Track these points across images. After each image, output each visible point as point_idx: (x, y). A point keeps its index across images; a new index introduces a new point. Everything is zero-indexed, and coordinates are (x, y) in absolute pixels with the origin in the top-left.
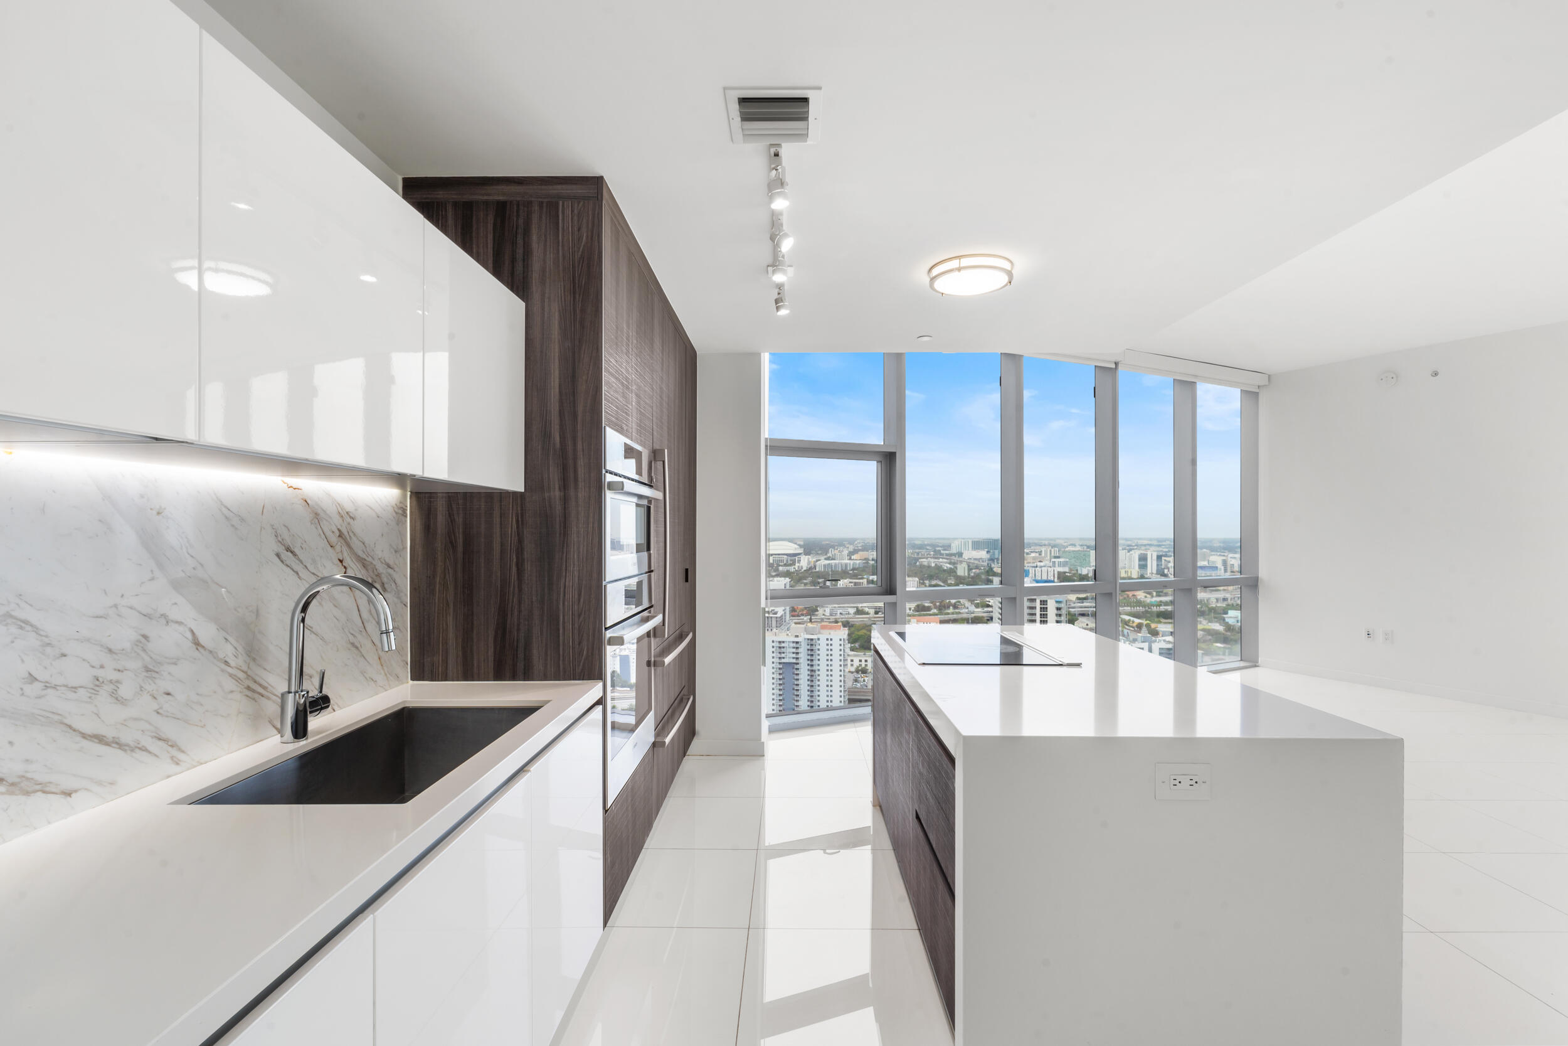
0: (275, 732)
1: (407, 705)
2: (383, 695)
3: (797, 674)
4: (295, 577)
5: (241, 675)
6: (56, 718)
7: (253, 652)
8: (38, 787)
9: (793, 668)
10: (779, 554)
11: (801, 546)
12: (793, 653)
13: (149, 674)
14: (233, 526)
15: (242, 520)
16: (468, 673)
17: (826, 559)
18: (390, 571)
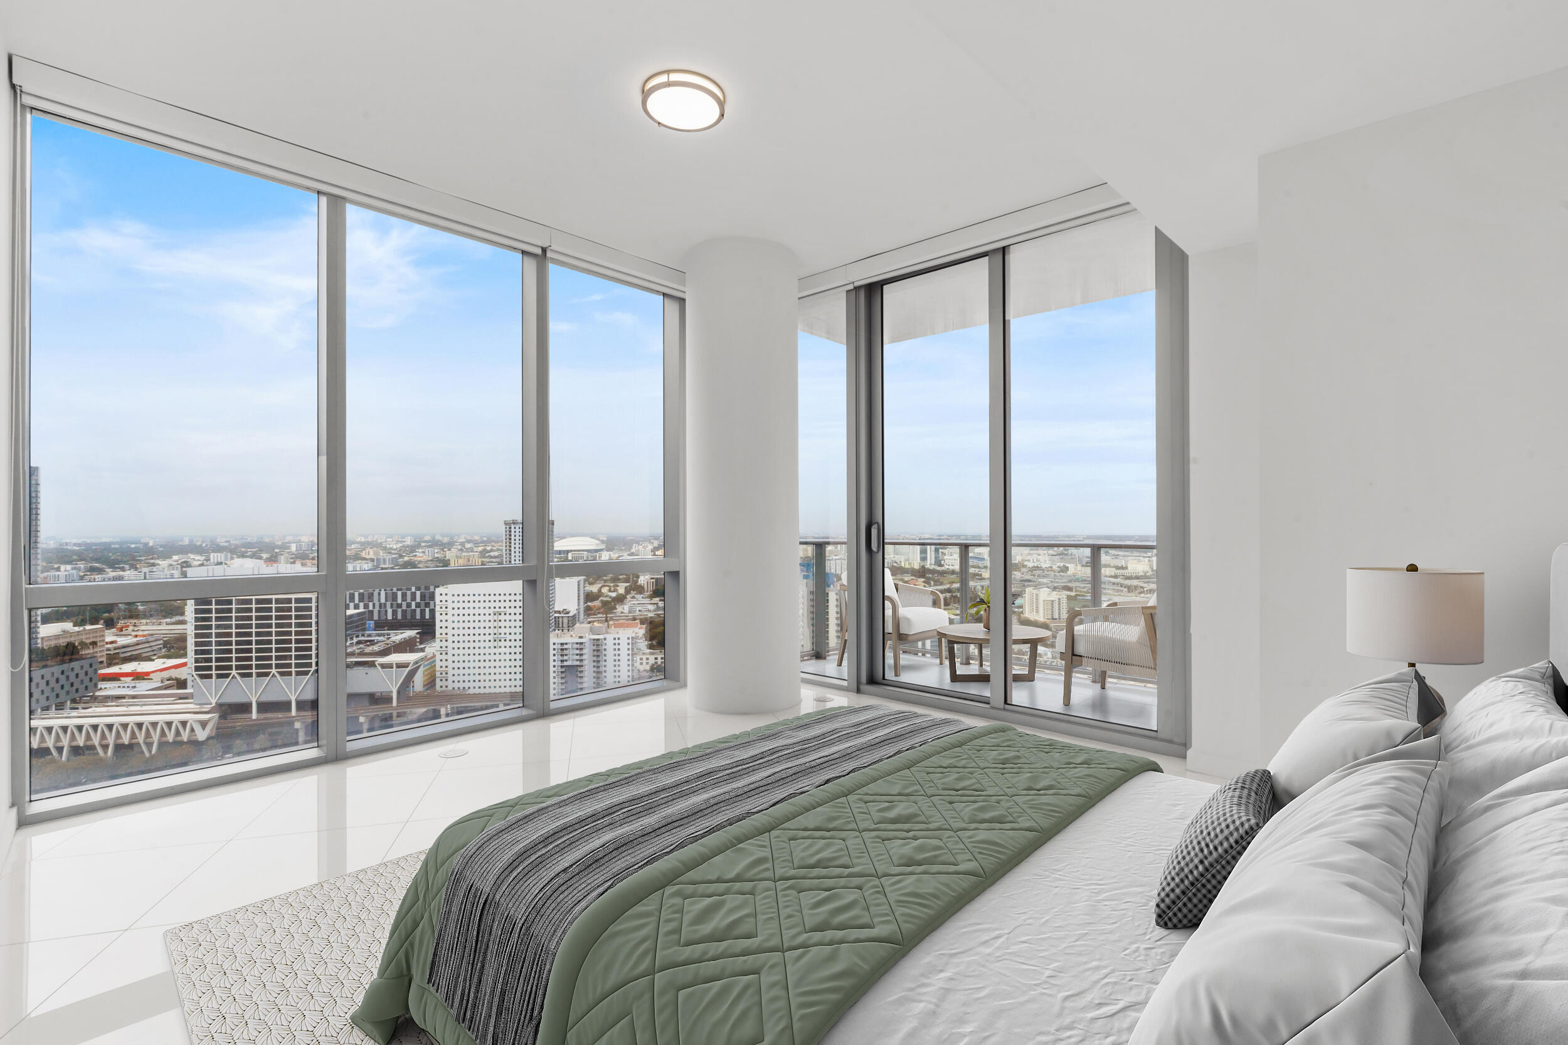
3: (582, 677)
9: (577, 671)
10: (579, 551)
11: (603, 542)
12: (577, 655)
17: (629, 555)
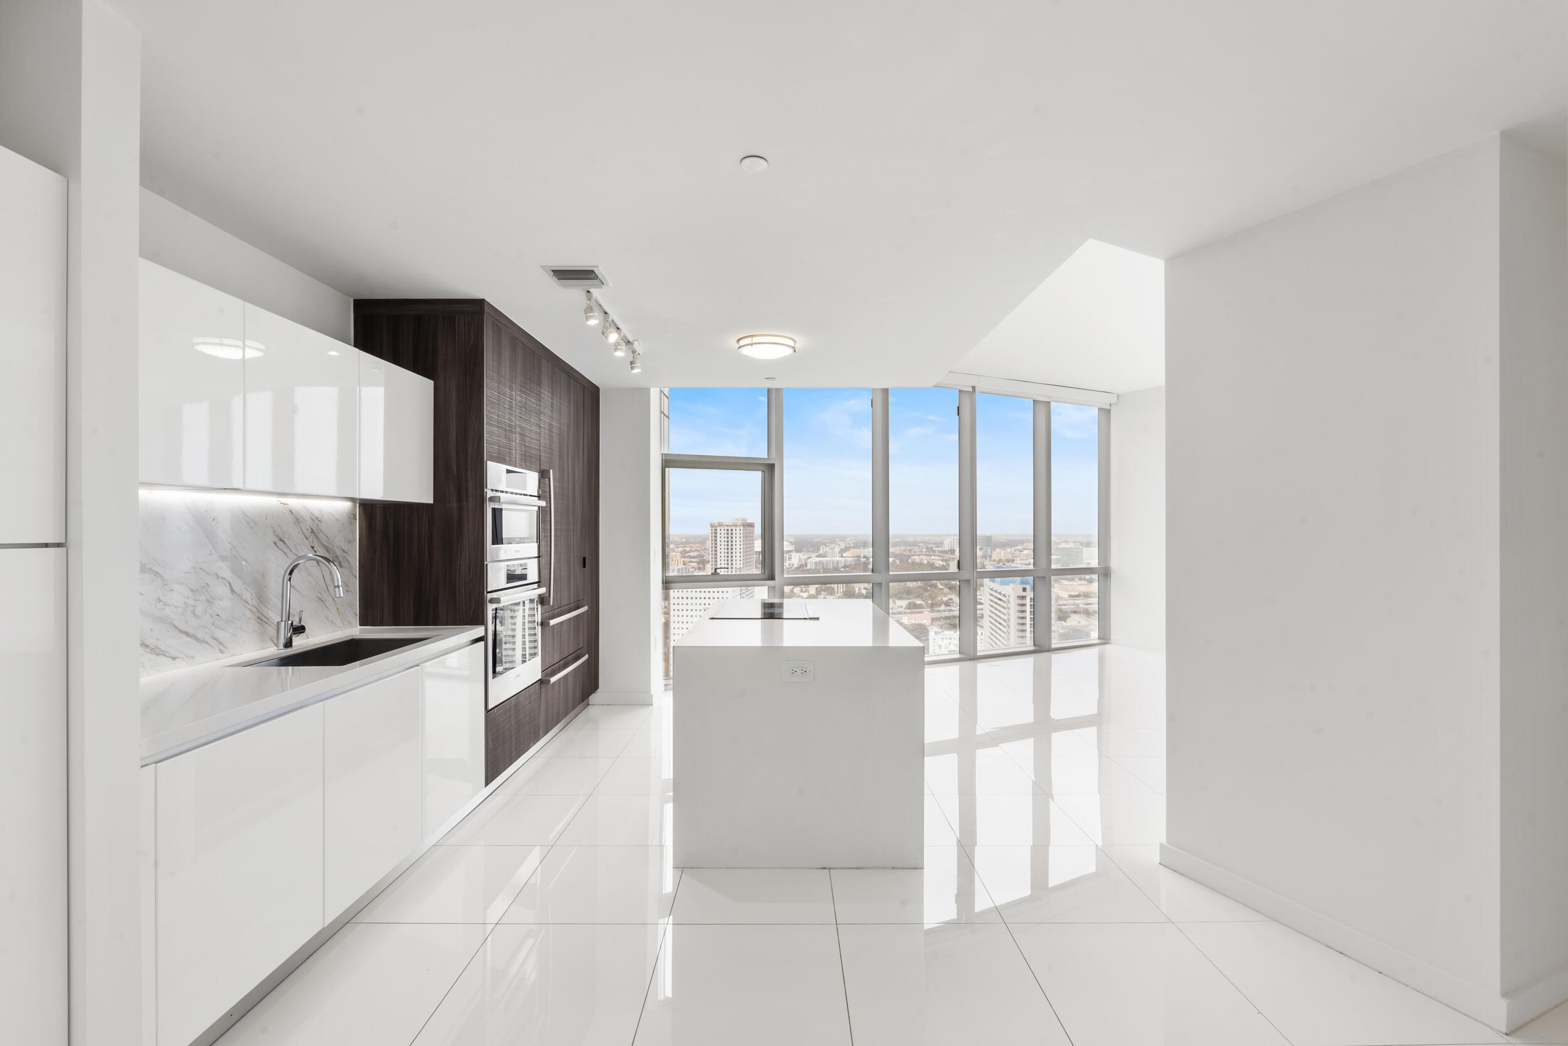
0: (273, 645)
1: (354, 638)
2: (340, 632)
4: (285, 556)
5: (254, 610)
6: (169, 620)
7: (261, 598)
8: (162, 653)
13: (209, 604)
14: (250, 526)
15: (255, 523)
16: (396, 622)
18: (344, 554)
